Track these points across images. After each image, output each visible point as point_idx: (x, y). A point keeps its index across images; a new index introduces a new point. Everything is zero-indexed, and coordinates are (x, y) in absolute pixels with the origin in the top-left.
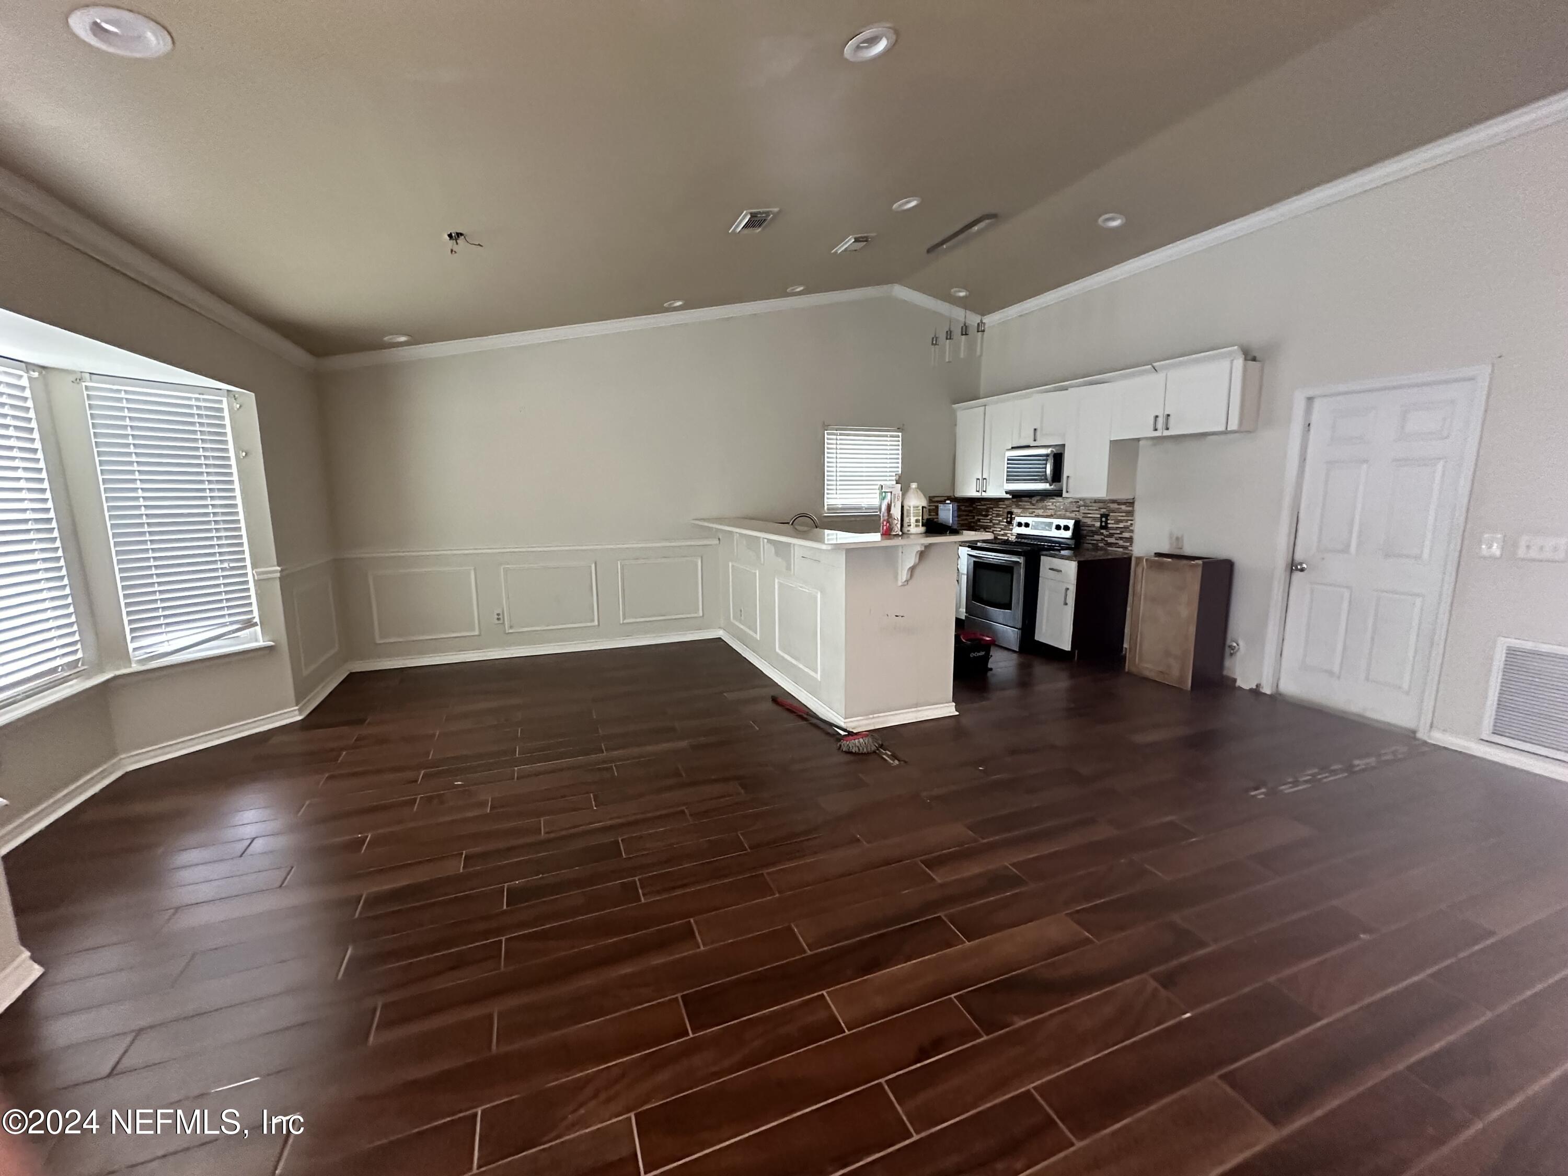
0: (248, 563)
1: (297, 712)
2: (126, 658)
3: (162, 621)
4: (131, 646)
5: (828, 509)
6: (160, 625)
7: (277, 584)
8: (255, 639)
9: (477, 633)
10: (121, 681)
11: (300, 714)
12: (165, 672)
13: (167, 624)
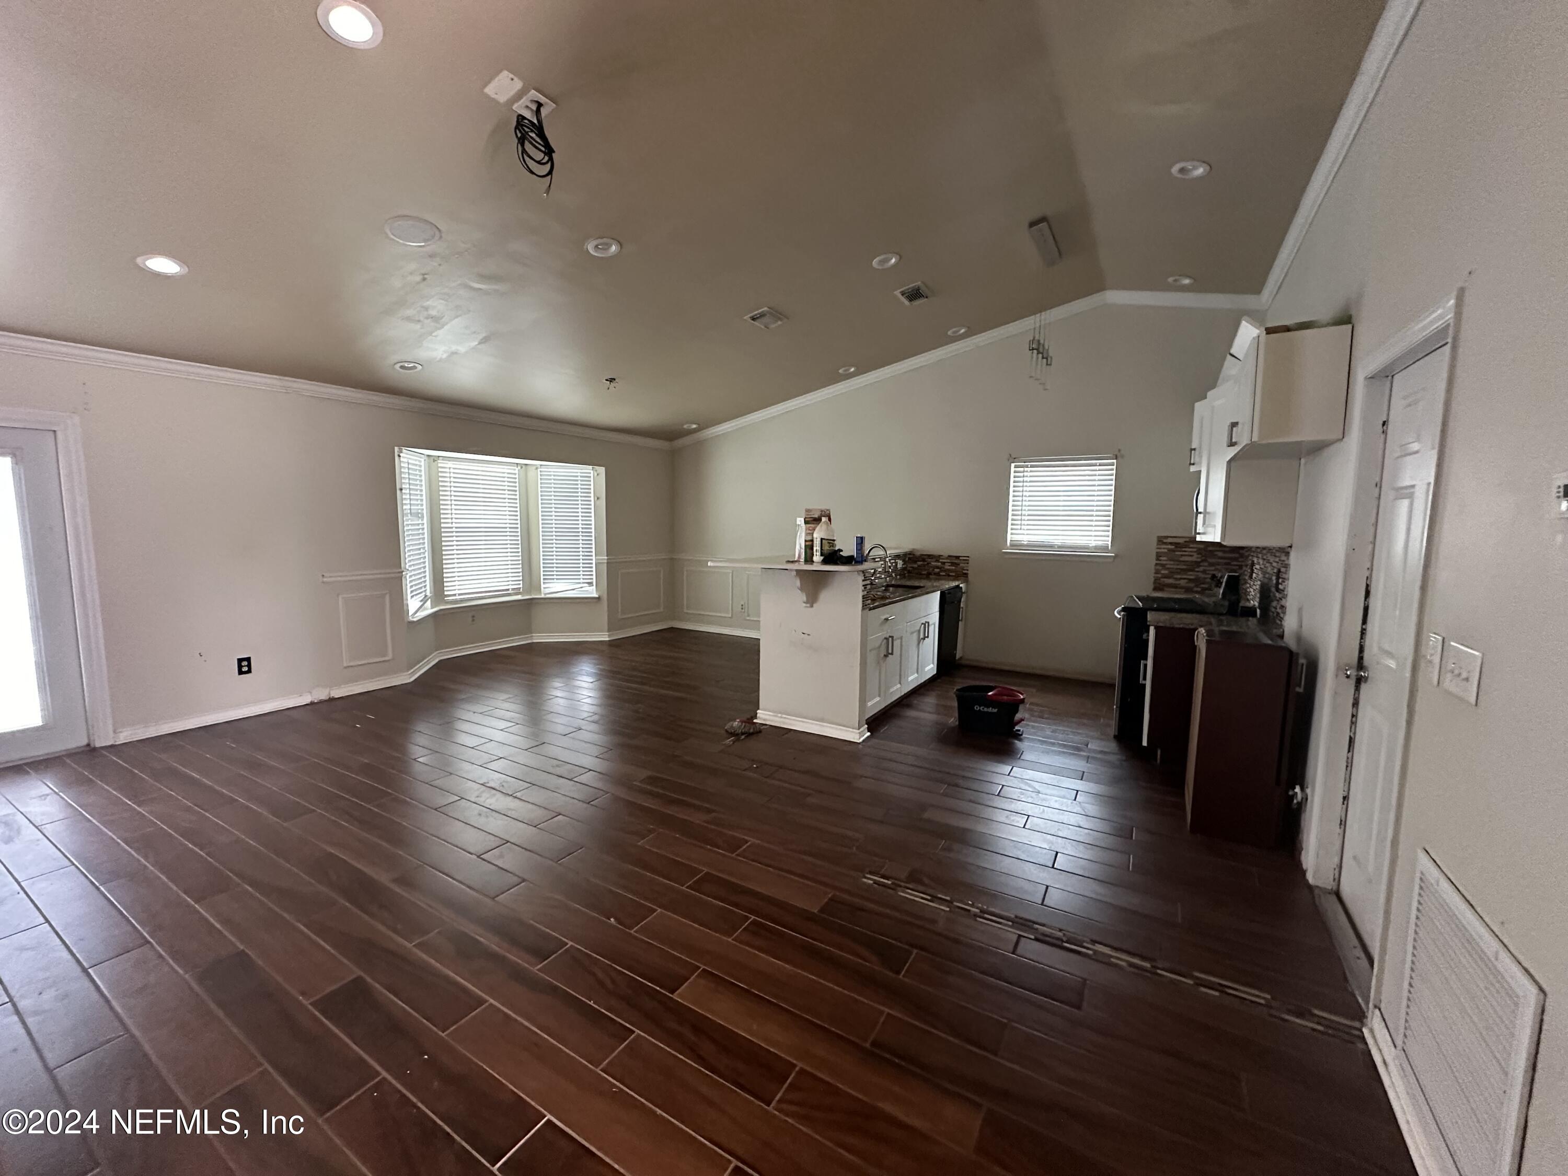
0: (594, 554)
1: (607, 636)
2: (539, 590)
3: (555, 577)
4: (543, 586)
5: (1011, 545)
6: (553, 579)
7: (606, 564)
8: (592, 592)
9: (730, 616)
10: (537, 601)
11: (609, 637)
12: (552, 601)
13: (557, 579)
